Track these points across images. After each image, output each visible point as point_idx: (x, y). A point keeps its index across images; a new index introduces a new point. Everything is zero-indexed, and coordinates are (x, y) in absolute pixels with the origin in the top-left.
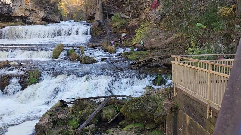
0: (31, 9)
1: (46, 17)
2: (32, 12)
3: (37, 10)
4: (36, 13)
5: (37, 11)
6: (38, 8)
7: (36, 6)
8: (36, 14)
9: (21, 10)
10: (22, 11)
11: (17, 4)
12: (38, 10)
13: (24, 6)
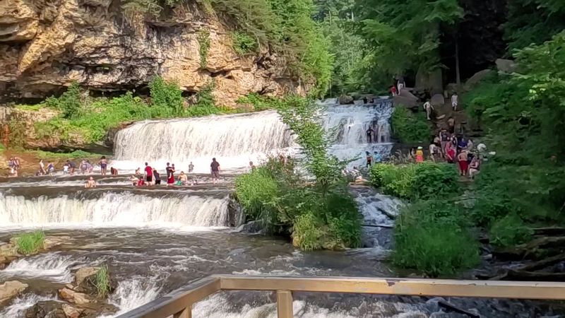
0: (214, 67)
1: (263, 89)
2: (219, 78)
3: (233, 69)
4: (230, 78)
5: (233, 73)
6: (237, 63)
7: (232, 57)
8: (230, 80)
9: (186, 72)
10: (190, 73)
11: (176, 55)
12: (237, 68)
13: (194, 58)
